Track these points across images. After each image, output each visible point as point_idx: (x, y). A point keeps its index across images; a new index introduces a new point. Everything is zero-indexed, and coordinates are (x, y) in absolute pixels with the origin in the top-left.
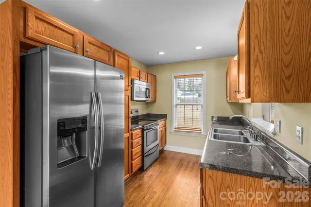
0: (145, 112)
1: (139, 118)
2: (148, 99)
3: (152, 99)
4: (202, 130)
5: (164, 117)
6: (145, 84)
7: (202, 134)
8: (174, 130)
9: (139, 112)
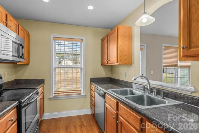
0: (12, 78)
1: (4, 87)
2: (21, 60)
3: (25, 61)
4: (82, 91)
5: (41, 82)
6: (14, 35)
7: (82, 95)
8: (54, 95)
9: (3, 78)
